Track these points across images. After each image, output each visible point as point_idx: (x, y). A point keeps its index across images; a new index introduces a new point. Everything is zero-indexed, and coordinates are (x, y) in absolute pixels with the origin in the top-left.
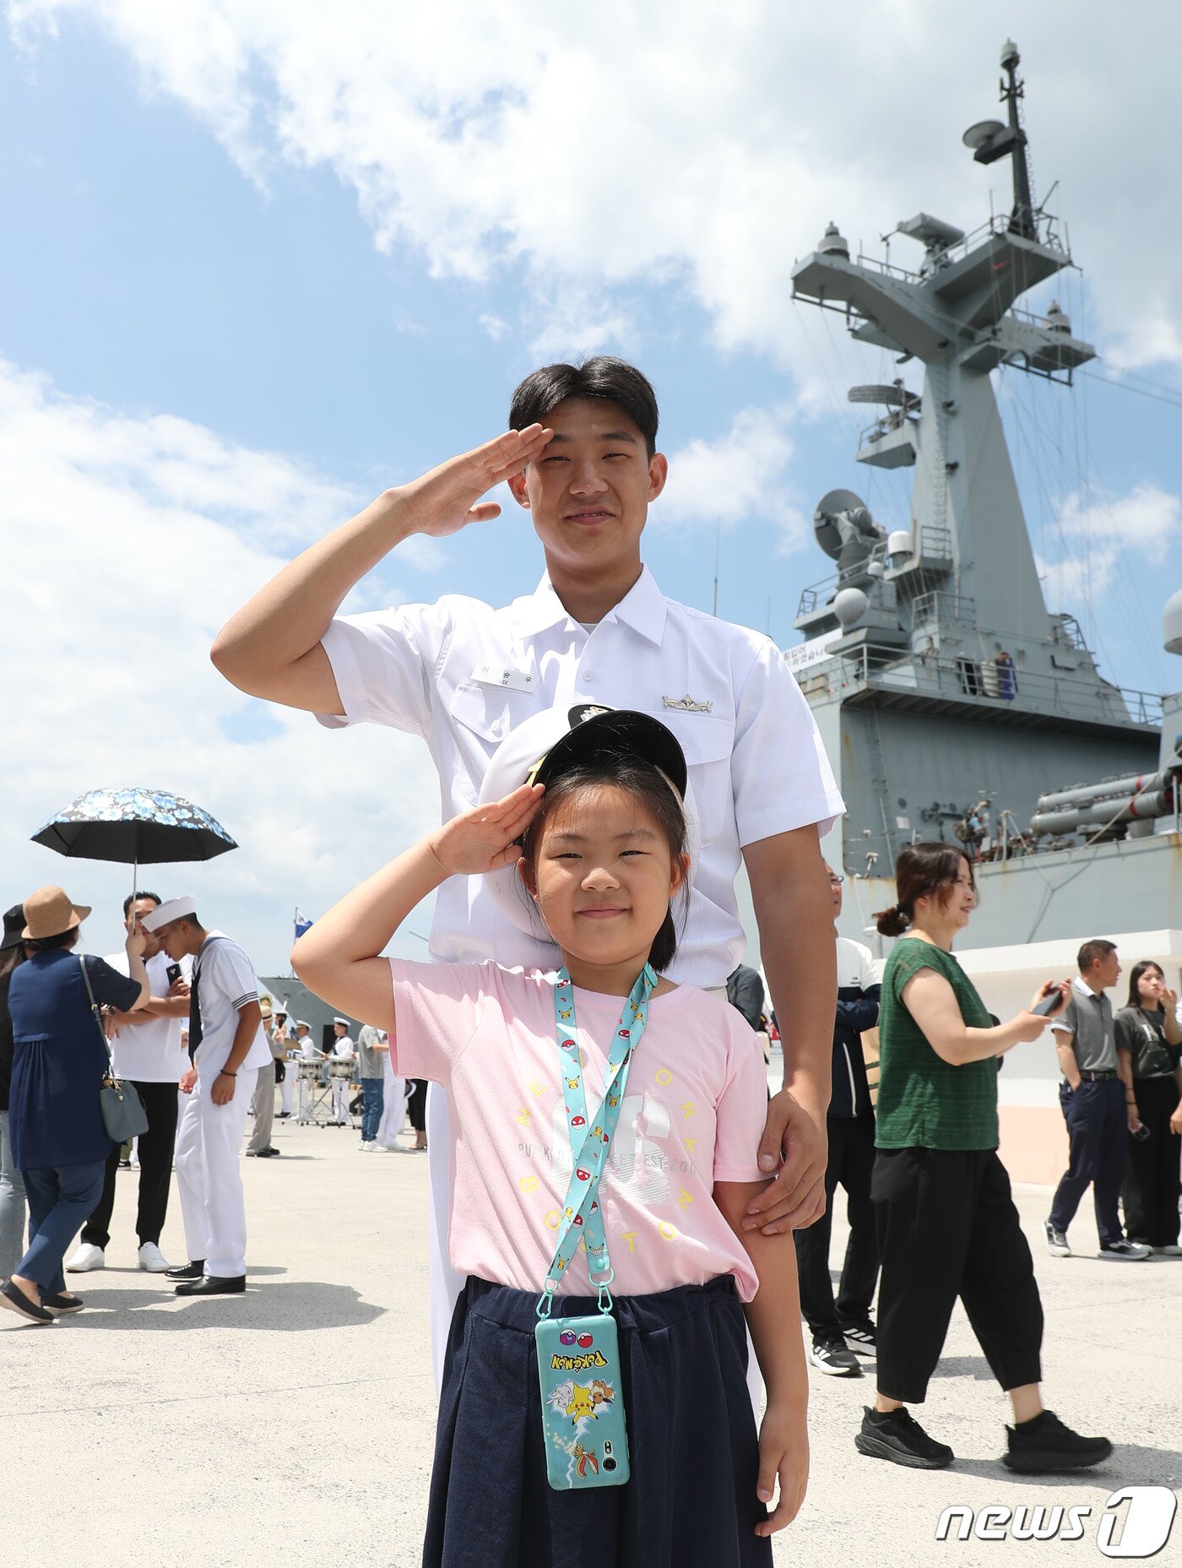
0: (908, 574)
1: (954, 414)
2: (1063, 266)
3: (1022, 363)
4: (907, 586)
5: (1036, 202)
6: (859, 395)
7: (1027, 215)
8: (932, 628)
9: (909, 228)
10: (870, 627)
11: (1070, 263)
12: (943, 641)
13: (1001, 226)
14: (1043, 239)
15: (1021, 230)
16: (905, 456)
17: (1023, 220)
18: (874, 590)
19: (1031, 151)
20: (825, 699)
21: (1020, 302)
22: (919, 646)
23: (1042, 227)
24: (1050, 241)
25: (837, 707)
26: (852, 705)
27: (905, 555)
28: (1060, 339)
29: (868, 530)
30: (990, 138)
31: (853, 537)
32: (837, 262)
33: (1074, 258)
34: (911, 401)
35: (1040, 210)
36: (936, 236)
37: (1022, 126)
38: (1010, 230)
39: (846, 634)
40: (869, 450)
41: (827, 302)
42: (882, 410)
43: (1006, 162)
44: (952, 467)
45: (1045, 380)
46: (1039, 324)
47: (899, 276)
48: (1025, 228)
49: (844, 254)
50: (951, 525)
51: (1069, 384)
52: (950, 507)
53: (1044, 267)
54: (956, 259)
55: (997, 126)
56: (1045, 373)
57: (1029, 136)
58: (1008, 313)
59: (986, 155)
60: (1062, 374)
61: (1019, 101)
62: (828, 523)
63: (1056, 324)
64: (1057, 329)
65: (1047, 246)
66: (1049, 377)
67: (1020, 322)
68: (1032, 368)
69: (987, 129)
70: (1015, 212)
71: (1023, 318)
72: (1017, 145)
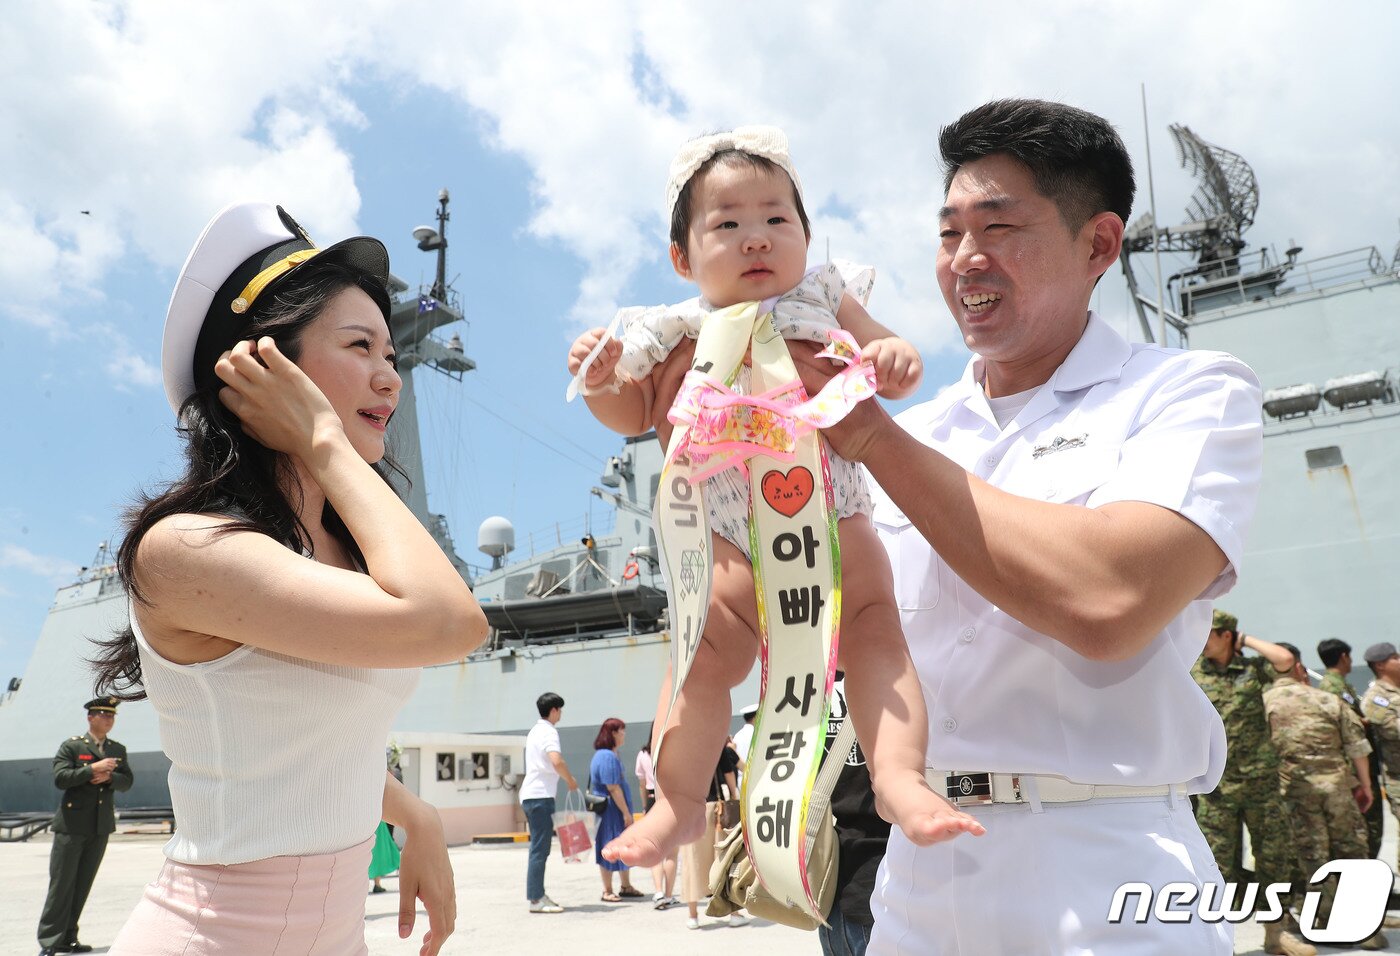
2: (458, 319)
3: (434, 365)
5: (447, 282)
7: (442, 288)
11: (463, 318)
13: (427, 291)
14: (449, 302)
15: (437, 295)
17: (439, 292)
19: (449, 252)
21: (437, 331)
23: (449, 296)
24: (453, 304)
28: (457, 355)
30: (428, 238)
33: (465, 315)
35: (449, 287)
37: (446, 237)
38: (431, 295)
43: (434, 254)
45: (446, 377)
46: (446, 345)
48: (440, 294)
51: (460, 380)
53: (448, 318)
54: (403, 301)
55: (433, 234)
56: (447, 372)
57: (449, 243)
58: (428, 336)
59: (425, 246)
60: (456, 374)
61: (446, 222)
63: (456, 346)
64: (456, 349)
65: (451, 306)
66: (448, 375)
67: (433, 342)
68: (439, 368)
69: (427, 234)
70: (435, 285)
71: (437, 341)
72: (442, 246)
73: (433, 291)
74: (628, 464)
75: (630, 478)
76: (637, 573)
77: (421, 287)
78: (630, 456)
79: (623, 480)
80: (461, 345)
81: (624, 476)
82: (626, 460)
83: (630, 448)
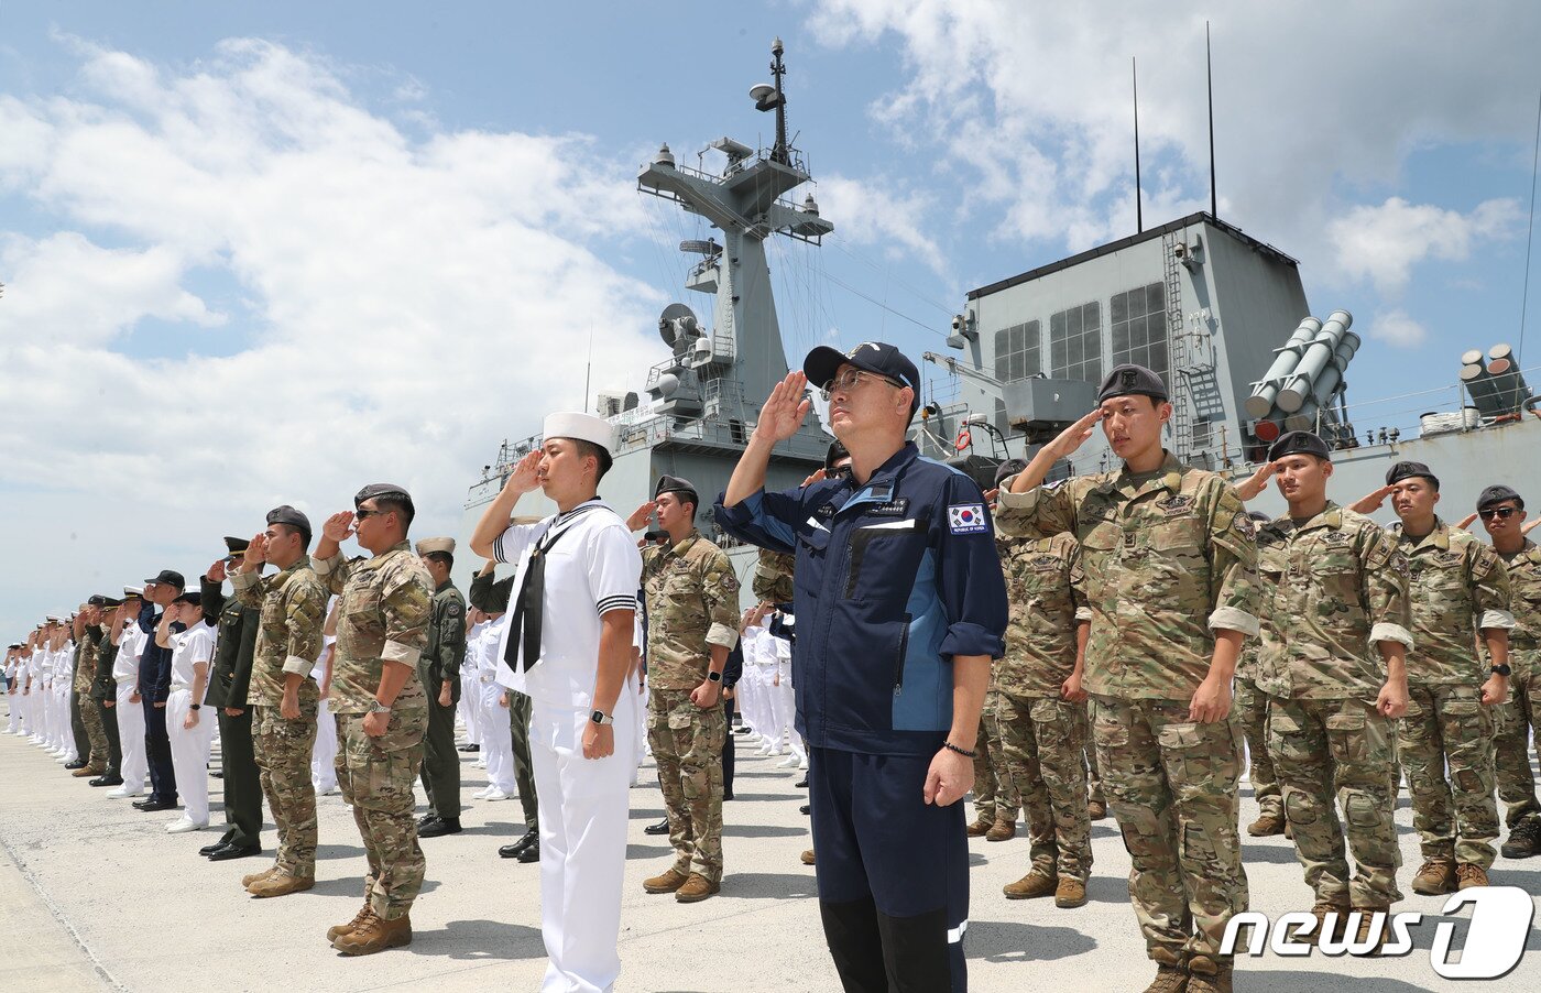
0: (705, 365)
1: (738, 266)
2: (805, 180)
3: (789, 232)
4: (703, 373)
5: (789, 142)
6: (687, 247)
7: (783, 150)
8: (716, 401)
9: (719, 145)
10: (679, 399)
11: (810, 178)
12: (720, 409)
13: (766, 155)
14: (793, 163)
15: (779, 158)
16: (711, 287)
17: (780, 153)
18: (683, 376)
19: (787, 108)
20: (644, 446)
21: (786, 195)
22: (708, 412)
23: (792, 156)
24: (797, 165)
25: (649, 451)
26: (658, 450)
27: (705, 353)
28: (811, 218)
29: (692, 332)
30: (765, 96)
31: (682, 336)
32: (666, 170)
33: (812, 175)
34: (718, 249)
35: (791, 146)
36: (736, 153)
37: (783, 92)
38: (771, 158)
39: (666, 401)
40: (692, 282)
41: (660, 192)
42: (700, 257)
43: (773, 113)
44: (735, 299)
45: (803, 243)
46: (798, 209)
47: (707, 179)
48: (781, 156)
49: (672, 165)
50: (734, 336)
51: (819, 245)
52: (734, 326)
53: (791, 181)
54: (746, 168)
55: (770, 91)
56: (803, 237)
57: (786, 99)
58: (777, 202)
59: (763, 106)
60: (814, 239)
61: (781, 75)
62: (667, 326)
63: (809, 209)
64: (811, 212)
65: (795, 168)
66: (806, 240)
67: (784, 208)
68: (794, 234)
69: (763, 92)
70: (775, 147)
71: (788, 205)
72: (779, 103)
73: (774, 153)
74: (972, 322)
75: (973, 337)
76: (970, 443)
77: (759, 151)
78: (972, 313)
79: (966, 341)
80: (816, 206)
81: (967, 336)
82: (967, 318)
83: (973, 304)
